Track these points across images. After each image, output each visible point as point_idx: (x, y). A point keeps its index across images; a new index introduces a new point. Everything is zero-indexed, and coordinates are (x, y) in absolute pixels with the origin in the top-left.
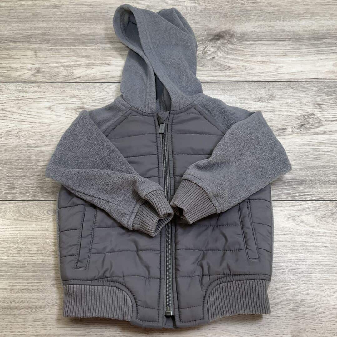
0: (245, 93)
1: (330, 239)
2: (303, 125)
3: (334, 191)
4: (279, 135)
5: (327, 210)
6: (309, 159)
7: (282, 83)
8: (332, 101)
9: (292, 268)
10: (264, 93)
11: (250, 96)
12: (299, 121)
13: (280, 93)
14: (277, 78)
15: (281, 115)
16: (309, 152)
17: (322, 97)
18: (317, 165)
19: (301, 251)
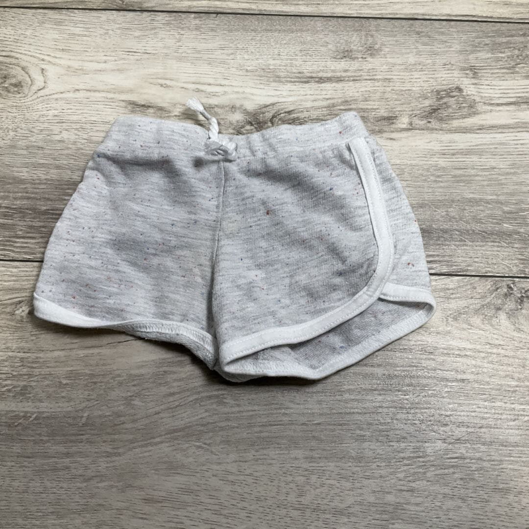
0: (314, 40)
1: (474, 362)
2: (435, 110)
3: (492, 255)
4: (380, 132)
5: (472, 298)
6: (442, 184)
7: (397, 23)
8: (501, 63)
9: (381, 427)
10: (355, 40)
11: (326, 46)
12: (427, 103)
13: (391, 42)
14: (387, 12)
15: (389, 89)
16: (444, 168)
17: (479, 54)
18: (459, 198)
19: (405, 388)
